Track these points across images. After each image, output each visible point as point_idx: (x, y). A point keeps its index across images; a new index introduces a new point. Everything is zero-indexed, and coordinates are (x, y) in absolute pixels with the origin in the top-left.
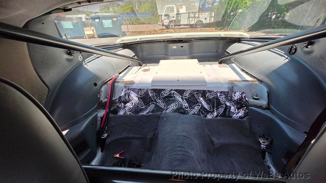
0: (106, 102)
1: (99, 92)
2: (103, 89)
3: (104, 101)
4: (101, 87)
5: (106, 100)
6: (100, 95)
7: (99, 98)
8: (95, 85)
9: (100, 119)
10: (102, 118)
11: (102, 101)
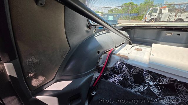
0: (102, 68)
1: (99, 59)
2: (102, 56)
3: (101, 66)
4: (102, 55)
5: (102, 66)
6: (99, 61)
7: (98, 63)
8: (99, 52)
9: (94, 80)
10: (96, 79)
11: (99, 66)
